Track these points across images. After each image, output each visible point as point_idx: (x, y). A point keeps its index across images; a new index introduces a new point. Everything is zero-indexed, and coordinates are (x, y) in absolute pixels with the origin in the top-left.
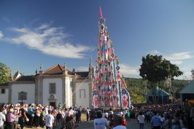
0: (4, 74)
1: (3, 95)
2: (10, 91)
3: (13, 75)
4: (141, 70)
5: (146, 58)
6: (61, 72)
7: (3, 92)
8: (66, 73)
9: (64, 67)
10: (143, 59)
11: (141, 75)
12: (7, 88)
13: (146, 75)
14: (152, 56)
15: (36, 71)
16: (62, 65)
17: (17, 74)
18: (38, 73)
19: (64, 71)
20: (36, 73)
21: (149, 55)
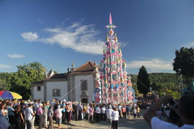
1: (39, 92)
2: (45, 88)
3: (47, 73)
4: (174, 65)
5: (179, 51)
6: (92, 69)
7: (39, 89)
8: (97, 69)
9: (95, 64)
10: (177, 53)
11: (174, 69)
12: (43, 85)
13: (180, 70)
14: (186, 49)
16: (92, 62)
17: (50, 72)
18: (70, 70)
19: (95, 68)
20: (68, 70)
21: (183, 48)
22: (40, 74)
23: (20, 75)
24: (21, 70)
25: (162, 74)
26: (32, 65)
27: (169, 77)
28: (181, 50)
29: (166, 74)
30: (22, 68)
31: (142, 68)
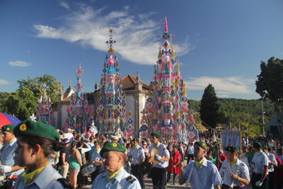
0: (53, 92)
2: (60, 114)
3: (63, 93)
5: (266, 63)
6: (132, 86)
8: (140, 87)
9: (137, 78)
10: (263, 65)
11: (257, 91)
13: (266, 92)
14: (277, 60)
15: (96, 85)
17: (68, 91)
18: (98, 88)
20: (96, 88)
21: (273, 58)
22: (53, 94)
23: (21, 94)
24: (24, 87)
25: (233, 100)
26: (41, 80)
28: (269, 61)
29: (239, 100)
30: (26, 84)
31: (208, 87)
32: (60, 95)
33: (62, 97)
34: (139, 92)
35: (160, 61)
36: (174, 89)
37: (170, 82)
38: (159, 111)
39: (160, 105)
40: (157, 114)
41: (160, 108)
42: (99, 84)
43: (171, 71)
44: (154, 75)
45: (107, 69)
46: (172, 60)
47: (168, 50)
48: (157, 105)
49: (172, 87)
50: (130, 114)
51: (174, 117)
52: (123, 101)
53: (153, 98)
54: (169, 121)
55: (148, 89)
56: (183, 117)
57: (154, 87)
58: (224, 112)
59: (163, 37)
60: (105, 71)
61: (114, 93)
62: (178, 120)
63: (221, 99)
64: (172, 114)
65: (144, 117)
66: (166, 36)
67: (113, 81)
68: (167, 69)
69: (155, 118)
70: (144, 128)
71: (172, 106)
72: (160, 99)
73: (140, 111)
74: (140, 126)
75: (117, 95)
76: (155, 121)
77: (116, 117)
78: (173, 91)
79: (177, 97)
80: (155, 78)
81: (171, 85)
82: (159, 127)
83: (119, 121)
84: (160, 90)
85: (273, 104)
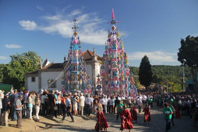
1: (33, 83)
2: (40, 79)
3: (42, 63)
5: (185, 40)
7: (33, 80)
8: (96, 58)
9: (93, 53)
10: (182, 41)
11: (179, 59)
12: (37, 76)
13: (185, 60)
14: (192, 37)
15: (65, 58)
17: (46, 62)
18: (67, 60)
19: (94, 56)
20: (65, 60)
21: (189, 36)
22: (35, 64)
23: (12, 65)
24: (14, 60)
25: (163, 66)
26: (27, 55)
27: (169, 70)
28: (187, 38)
30: (16, 57)
31: (144, 57)
32: (40, 65)
33: (41, 67)
34: (95, 61)
35: (109, 40)
36: (120, 59)
37: (117, 54)
38: (109, 75)
39: (110, 71)
40: (108, 77)
41: (110, 72)
42: (67, 57)
43: (117, 47)
44: (105, 50)
45: (73, 47)
46: (118, 39)
47: (115, 32)
48: (108, 71)
49: (118, 58)
50: (89, 77)
51: (120, 79)
52: (84, 69)
53: (105, 66)
54: (116, 82)
55: (101, 60)
56: (126, 79)
57: (105, 59)
58: (157, 75)
59: (111, 23)
60: (71, 48)
61: (78, 63)
62: (122, 81)
63: (154, 66)
64: (119, 77)
65: (99, 80)
66: (113, 22)
67: (77, 55)
68: (114, 45)
69: (106, 80)
70: (99, 87)
71: (118, 72)
72: (109, 66)
73: (96, 75)
74: (96, 86)
75: (80, 64)
76: (107, 82)
77: (79, 80)
78: (119, 61)
79: (122, 65)
80: (106, 52)
81: (117, 57)
82: (109, 86)
83: (81, 83)
84: (109, 60)
85: (190, 68)
